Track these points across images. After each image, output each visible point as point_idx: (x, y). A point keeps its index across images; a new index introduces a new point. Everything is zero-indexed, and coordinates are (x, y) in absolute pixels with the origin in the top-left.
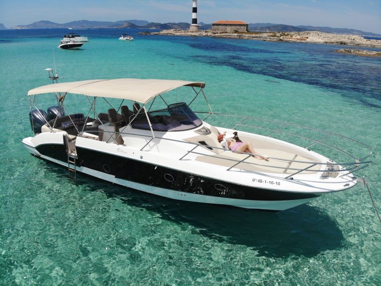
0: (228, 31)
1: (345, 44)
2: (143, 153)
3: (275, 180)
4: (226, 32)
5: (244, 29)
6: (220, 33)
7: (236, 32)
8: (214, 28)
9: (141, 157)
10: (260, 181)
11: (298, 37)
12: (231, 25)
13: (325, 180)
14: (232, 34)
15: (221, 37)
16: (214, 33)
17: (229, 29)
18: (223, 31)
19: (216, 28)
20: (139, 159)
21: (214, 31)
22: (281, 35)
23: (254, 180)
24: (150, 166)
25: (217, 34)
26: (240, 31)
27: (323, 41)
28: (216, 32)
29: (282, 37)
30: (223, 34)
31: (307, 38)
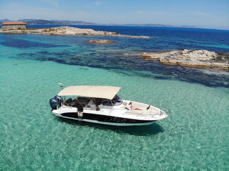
0: (14, 29)
1: (86, 34)
2: (110, 113)
3: (149, 118)
4: (13, 30)
5: (24, 27)
6: (9, 30)
7: (19, 29)
8: (3, 27)
9: (110, 115)
10: (145, 118)
11: (60, 31)
12: (15, 25)
13: (161, 116)
14: (17, 31)
15: (10, 33)
16: (4, 31)
17: (14, 27)
18: (10, 29)
19: (5, 27)
20: (109, 115)
21: (4, 29)
22: (50, 31)
23: (144, 118)
24: (113, 117)
25: (6, 31)
26: (22, 28)
27: (75, 33)
28: (6, 29)
29: (51, 31)
30: (11, 31)
31: (66, 32)
